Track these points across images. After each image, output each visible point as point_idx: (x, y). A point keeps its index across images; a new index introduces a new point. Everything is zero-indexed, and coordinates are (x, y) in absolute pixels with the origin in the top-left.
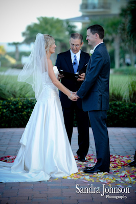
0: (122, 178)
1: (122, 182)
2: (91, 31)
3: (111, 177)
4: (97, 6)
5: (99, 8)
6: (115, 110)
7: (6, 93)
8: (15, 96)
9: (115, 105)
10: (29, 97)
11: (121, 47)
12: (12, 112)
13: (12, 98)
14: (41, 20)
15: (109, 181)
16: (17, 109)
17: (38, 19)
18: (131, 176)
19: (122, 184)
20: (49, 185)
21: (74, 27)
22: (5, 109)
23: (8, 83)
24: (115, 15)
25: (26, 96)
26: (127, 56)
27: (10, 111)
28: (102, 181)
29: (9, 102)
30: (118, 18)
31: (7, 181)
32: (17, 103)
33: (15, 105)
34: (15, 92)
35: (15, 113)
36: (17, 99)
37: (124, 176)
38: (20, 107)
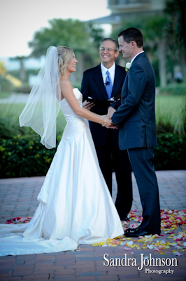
0: (179, 242)
1: (179, 247)
2: (124, 39)
3: (163, 242)
6: (164, 146)
7: (10, 128)
8: (23, 133)
9: (164, 139)
11: (168, 57)
12: (20, 155)
13: (19, 136)
14: (55, 23)
15: (160, 247)
16: (26, 150)
17: (50, 22)
19: (179, 250)
20: (77, 256)
21: (101, 31)
22: (11, 151)
24: (157, 12)
26: (177, 69)
27: (18, 154)
28: (151, 247)
29: (15, 141)
30: (162, 16)
31: (18, 254)
32: (27, 142)
33: (23, 145)
35: (25, 157)
36: (27, 136)
37: (181, 240)
38: (31, 147)
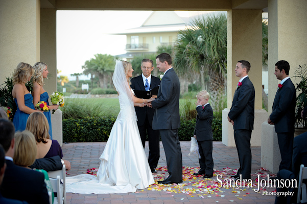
1: (201, 192)
2: (160, 60)
3: (191, 188)
4: (137, 46)
5: (140, 48)
7: (82, 112)
8: (90, 115)
10: (103, 116)
12: (88, 128)
13: (88, 117)
14: (97, 56)
15: (190, 192)
16: (92, 126)
17: (95, 55)
18: (208, 187)
19: (202, 194)
22: (83, 126)
24: (153, 53)
25: (99, 115)
27: (87, 128)
28: (184, 192)
29: (85, 120)
32: (93, 121)
33: (91, 123)
34: (90, 112)
35: (91, 130)
36: (92, 118)
37: (202, 187)
38: (95, 124)
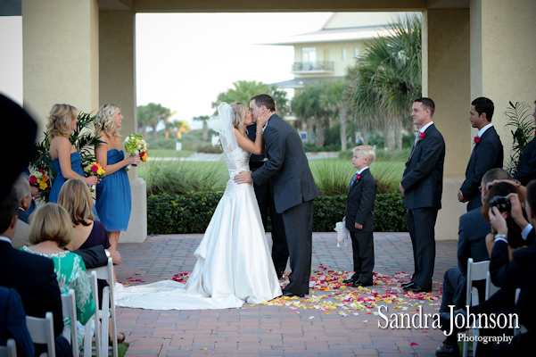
0: (346, 303)
1: (345, 308)
2: (256, 102)
3: (330, 302)
4: (314, 66)
5: (319, 69)
6: (339, 207)
7: (185, 185)
8: (196, 189)
9: (338, 200)
10: (216, 189)
11: (349, 122)
12: (192, 210)
13: (192, 192)
14: (238, 84)
15: (327, 307)
16: (199, 207)
17: (235, 84)
18: (359, 300)
19: (345, 311)
20: (241, 313)
21: (285, 94)
22: (184, 207)
23: (187, 171)
24: (340, 78)
25: (213, 188)
27: (190, 210)
28: (317, 307)
29: (188, 197)
30: (344, 82)
31: (182, 308)
32: (200, 199)
33: (196, 201)
34: (196, 182)
35: (197, 213)
36: (200, 193)
37: (349, 300)
38: (204, 204)
